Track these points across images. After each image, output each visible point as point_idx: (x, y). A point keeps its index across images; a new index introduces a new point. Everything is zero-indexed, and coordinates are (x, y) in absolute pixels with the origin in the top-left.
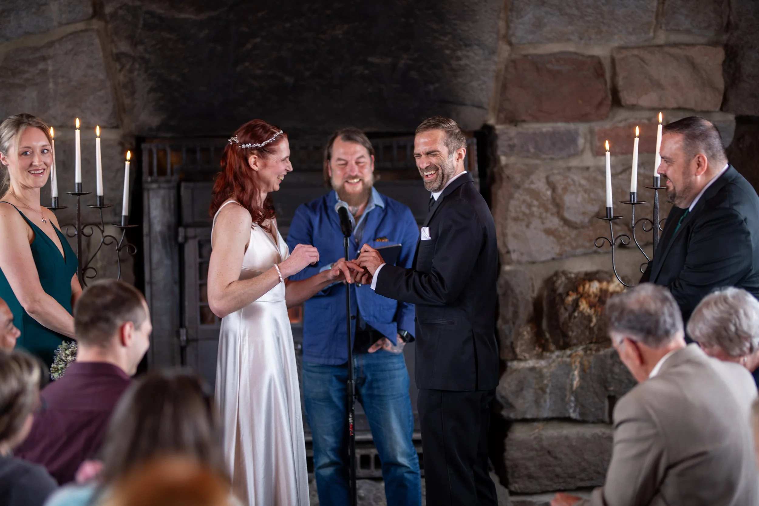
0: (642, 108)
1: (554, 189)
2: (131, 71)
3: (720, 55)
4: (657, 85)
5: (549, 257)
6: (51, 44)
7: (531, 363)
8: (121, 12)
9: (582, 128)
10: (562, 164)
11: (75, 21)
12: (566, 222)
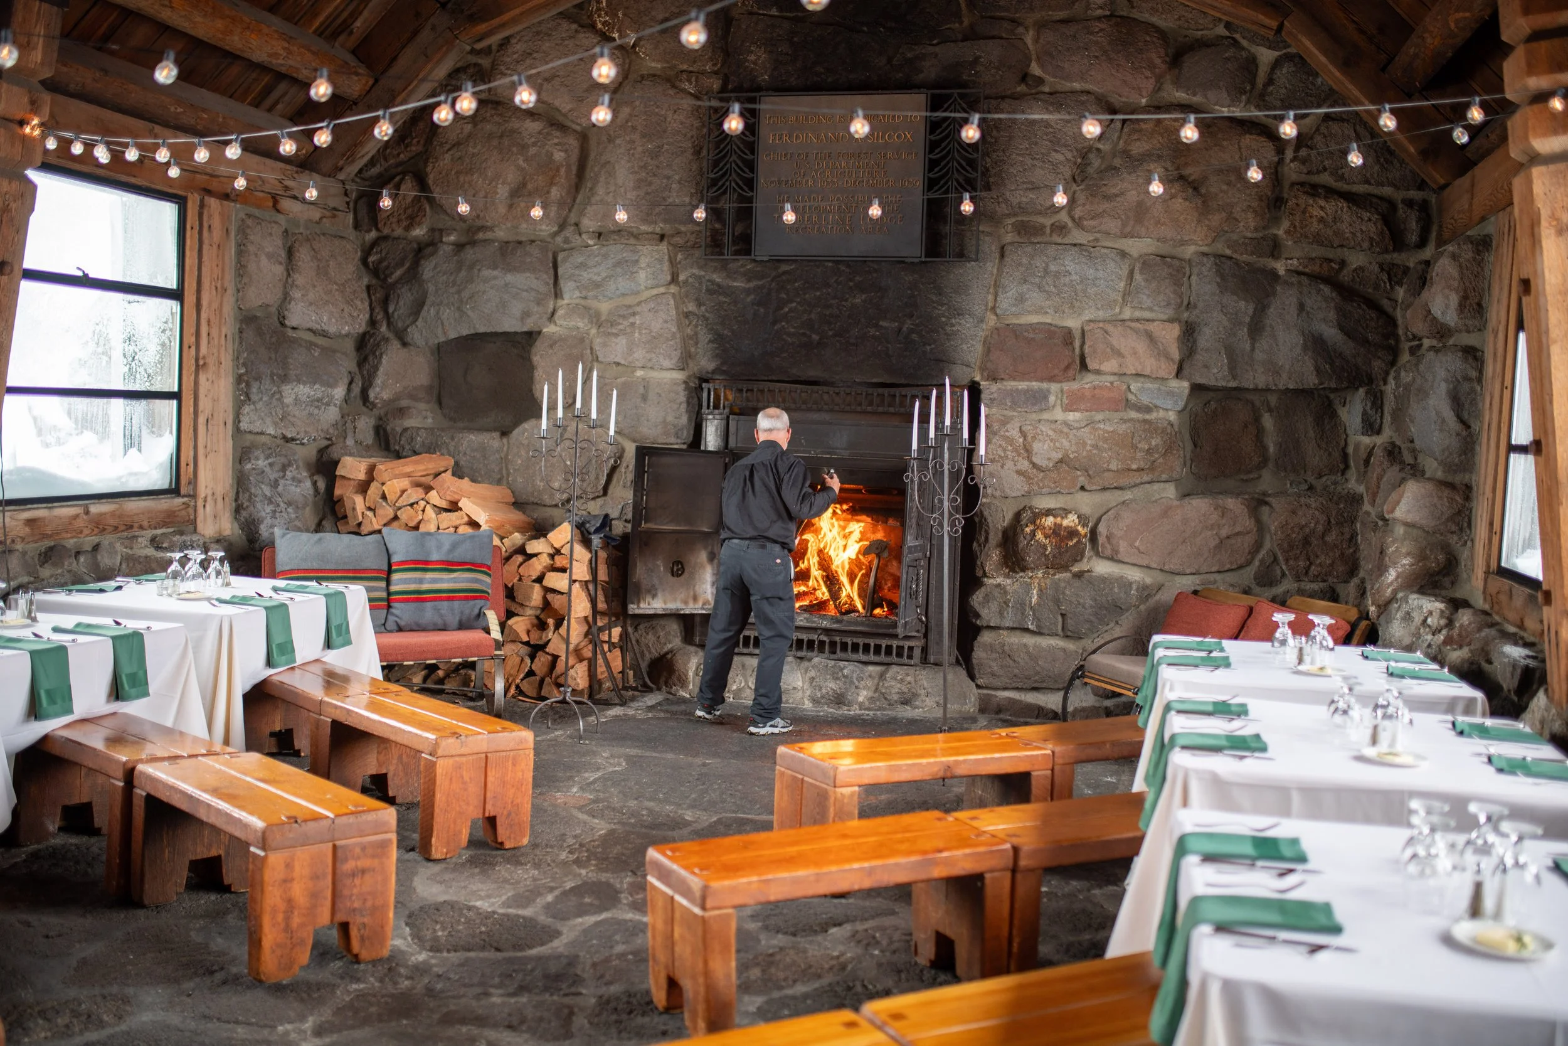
0: (1105, 374)
1: (1024, 436)
2: (696, 326)
3: (1175, 330)
4: (1119, 354)
5: (1019, 494)
6: (639, 304)
7: (999, 580)
8: (690, 280)
9: (1054, 387)
10: (1034, 416)
11: (657, 286)
12: (1034, 465)
